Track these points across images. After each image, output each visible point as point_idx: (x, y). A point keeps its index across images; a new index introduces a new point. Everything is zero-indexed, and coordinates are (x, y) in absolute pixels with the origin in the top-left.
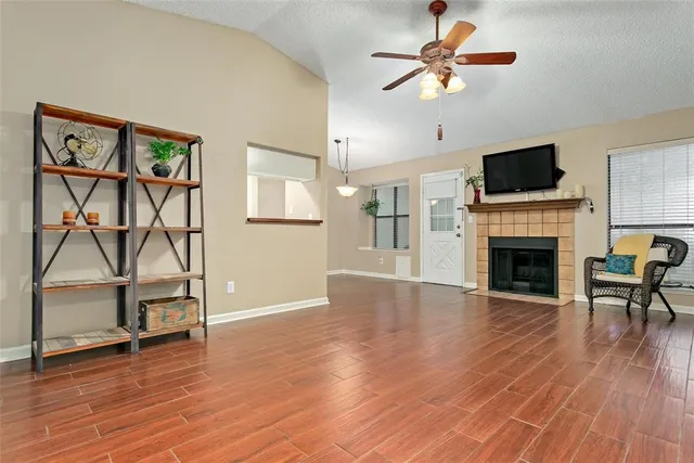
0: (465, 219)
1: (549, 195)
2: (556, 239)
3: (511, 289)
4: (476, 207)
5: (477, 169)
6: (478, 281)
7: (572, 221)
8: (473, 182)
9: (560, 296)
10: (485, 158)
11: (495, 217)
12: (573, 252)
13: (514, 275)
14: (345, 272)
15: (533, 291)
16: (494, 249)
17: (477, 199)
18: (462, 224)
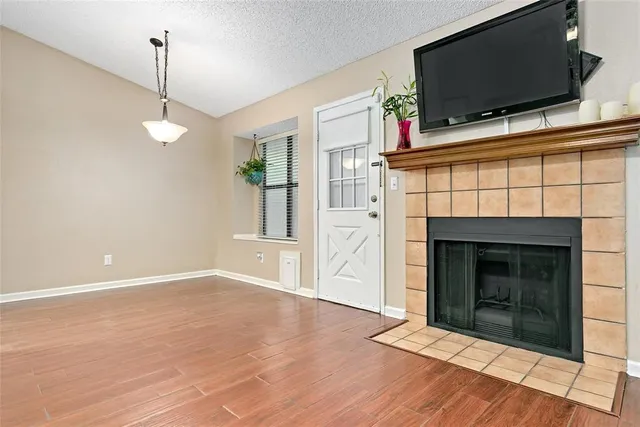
0: (383, 182)
1: (559, 120)
2: (576, 223)
3: (473, 329)
4: (401, 157)
5: (403, 79)
6: (408, 306)
7: (622, 178)
8: (397, 107)
9: (587, 357)
10: (418, 53)
11: (441, 179)
12: (622, 253)
13: (477, 297)
14: (217, 272)
15: (520, 337)
16: (437, 243)
17: (405, 142)
18: (378, 192)
